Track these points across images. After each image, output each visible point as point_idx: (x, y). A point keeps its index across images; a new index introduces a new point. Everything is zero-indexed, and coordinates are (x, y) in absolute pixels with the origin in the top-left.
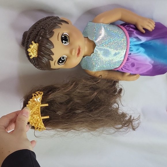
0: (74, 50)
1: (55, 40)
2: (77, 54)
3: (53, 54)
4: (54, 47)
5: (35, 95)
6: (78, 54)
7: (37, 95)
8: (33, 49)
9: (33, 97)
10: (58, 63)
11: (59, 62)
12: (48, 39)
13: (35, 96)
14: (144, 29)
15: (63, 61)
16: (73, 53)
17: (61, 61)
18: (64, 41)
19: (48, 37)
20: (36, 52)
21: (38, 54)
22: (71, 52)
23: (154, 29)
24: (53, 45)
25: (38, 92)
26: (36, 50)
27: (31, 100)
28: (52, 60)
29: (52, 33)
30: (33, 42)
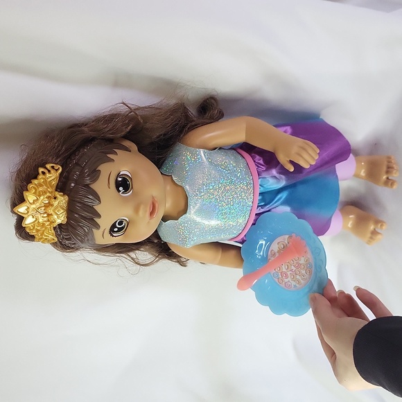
0: (142, 207)
1: (103, 186)
2: (148, 214)
3: (99, 216)
4: (100, 203)
6: (152, 213)
8: (57, 208)
9: (40, 177)
10: (110, 233)
12: (87, 186)
13: (43, 173)
15: (120, 230)
16: (141, 212)
17: (116, 230)
18: (121, 189)
19: (88, 182)
20: (64, 213)
21: (67, 218)
22: (136, 210)
24: (99, 197)
25: (51, 165)
26: (63, 209)
28: (97, 226)
29: (95, 174)
30: (58, 194)
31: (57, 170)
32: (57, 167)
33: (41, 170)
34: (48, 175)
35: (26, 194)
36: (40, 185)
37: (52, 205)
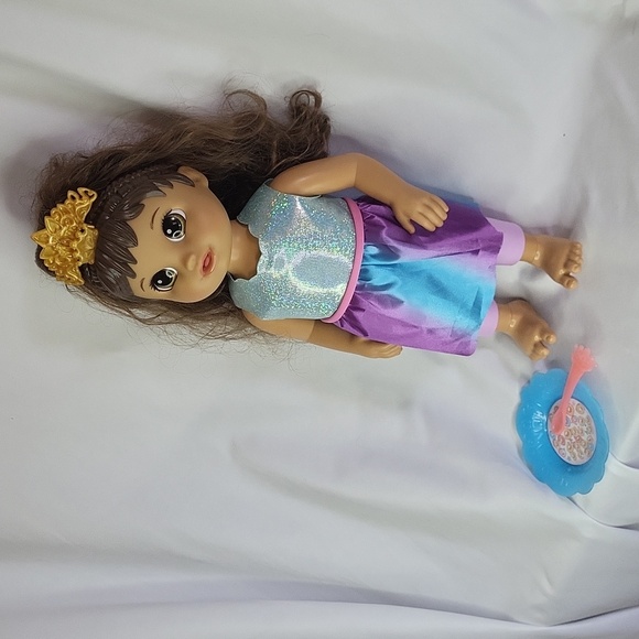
0: (193, 257)
1: (144, 226)
3: (135, 262)
4: (136, 244)
5: (76, 196)
6: (207, 268)
7: (81, 197)
9: (67, 202)
10: (152, 285)
11: (154, 283)
12: (124, 222)
13: (73, 198)
14: (412, 222)
15: (167, 281)
16: (191, 263)
17: (160, 282)
18: (169, 231)
19: (127, 216)
20: (92, 252)
21: (95, 258)
22: (185, 261)
23: (440, 224)
24: (136, 239)
25: (84, 189)
26: (91, 246)
27: (60, 207)
28: (134, 275)
29: (137, 208)
30: (85, 227)
31: (91, 197)
32: (92, 193)
33: (70, 193)
34: (78, 201)
35: (47, 219)
36: (66, 212)
37: (78, 239)
